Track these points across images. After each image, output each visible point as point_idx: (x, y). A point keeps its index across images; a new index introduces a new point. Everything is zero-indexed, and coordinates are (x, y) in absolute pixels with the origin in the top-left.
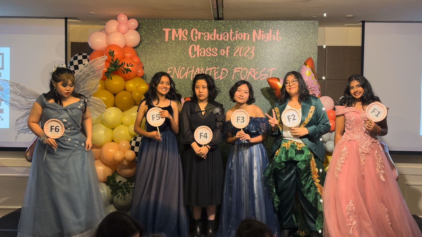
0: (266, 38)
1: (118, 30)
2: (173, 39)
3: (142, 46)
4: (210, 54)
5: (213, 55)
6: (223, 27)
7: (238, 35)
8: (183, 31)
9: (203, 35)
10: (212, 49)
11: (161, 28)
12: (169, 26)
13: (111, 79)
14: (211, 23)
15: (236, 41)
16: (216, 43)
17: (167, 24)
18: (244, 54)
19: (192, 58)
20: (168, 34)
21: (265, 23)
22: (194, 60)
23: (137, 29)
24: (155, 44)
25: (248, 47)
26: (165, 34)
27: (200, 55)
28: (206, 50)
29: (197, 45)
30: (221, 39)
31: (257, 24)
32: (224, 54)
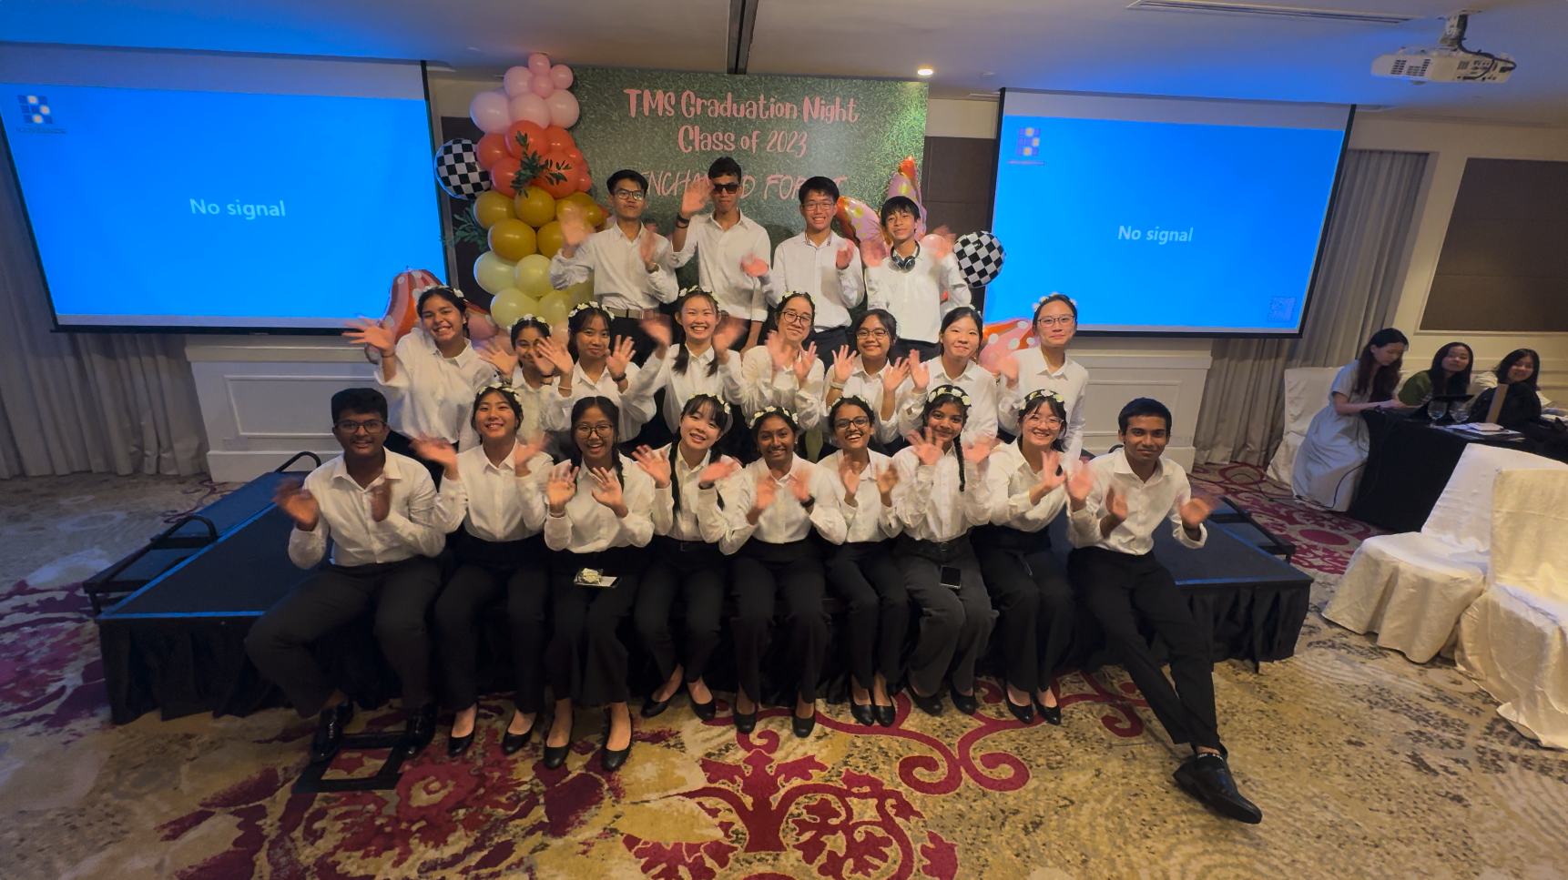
0: (829, 115)
1: (533, 90)
2: (646, 112)
3: (583, 127)
4: (721, 145)
6: (745, 90)
7: (775, 108)
8: (665, 96)
9: (706, 104)
10: (723, 135)
11: (620, 87)
12: (635, 85)
13: (527, 196)
14: (723, 80)
15: (771, 119)
16: (732, 123)
17: (633, 80)
18: (786, 149)
19: (685, 153)
20: (636, 101)
21: (827, 86)
22: (689, 158)
23: (571, 89)
24: (610, 123)
25: (794, 133)
26: (629, 101)
27: (700, 148)
28: (712, 137)
29: (694, 126)
30: (742, 115)
31: (812, 87)
32: (748, 145)
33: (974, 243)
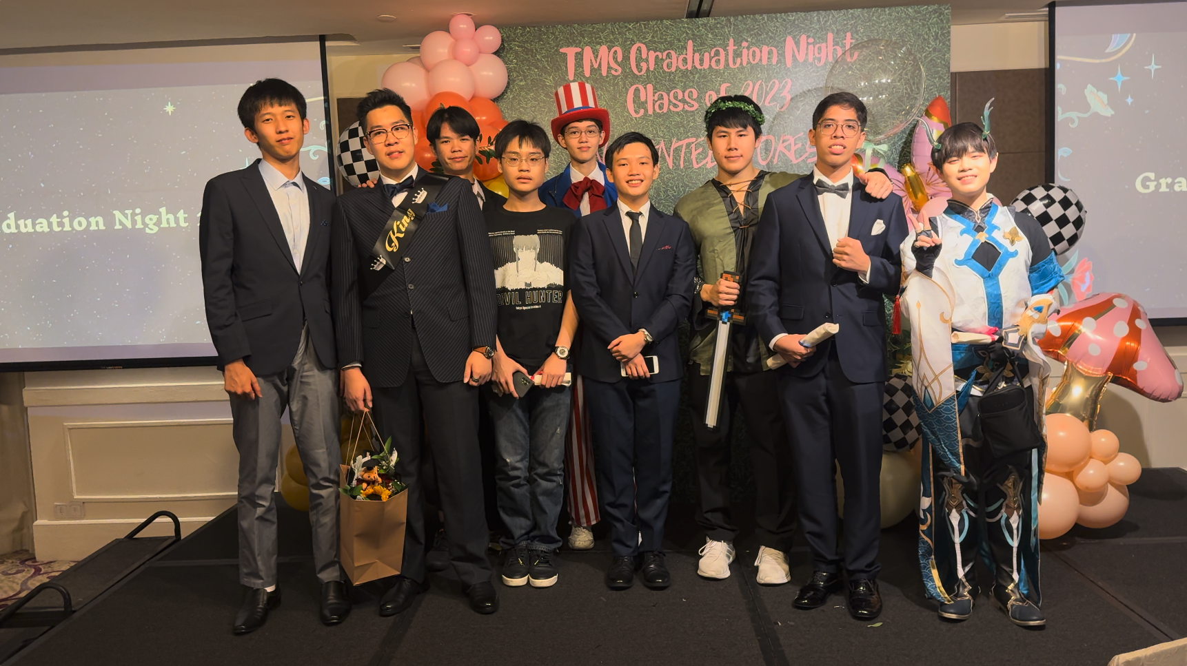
0: (819, 56)
1: (455, 57)
2: (587, 74)
3: (511, 96)
4: (681, 105)
5: (687, 108)
6: (710, 36)
7: (748, 54)
8: (609, 52)
9: (660, 58)
10: (684, 92)
11: (556, 46)
12: (574, 41)
14: (680, 25)
15: (743, 68)
16: (694, 77)
17: (570, 36)
18: (764, 101)
19: (636, 118)
20: (574, 61)
21: (815, 19)
22: (641, 123)
23: (497, 53)
24: (543, 89)
25: (774, 82)
26: (565, 61)
27: (654, 110)
28: (669, 96)
29: (646, 85)
30: (706, 65)
31: (796, 22)
33: (1041, 199)
